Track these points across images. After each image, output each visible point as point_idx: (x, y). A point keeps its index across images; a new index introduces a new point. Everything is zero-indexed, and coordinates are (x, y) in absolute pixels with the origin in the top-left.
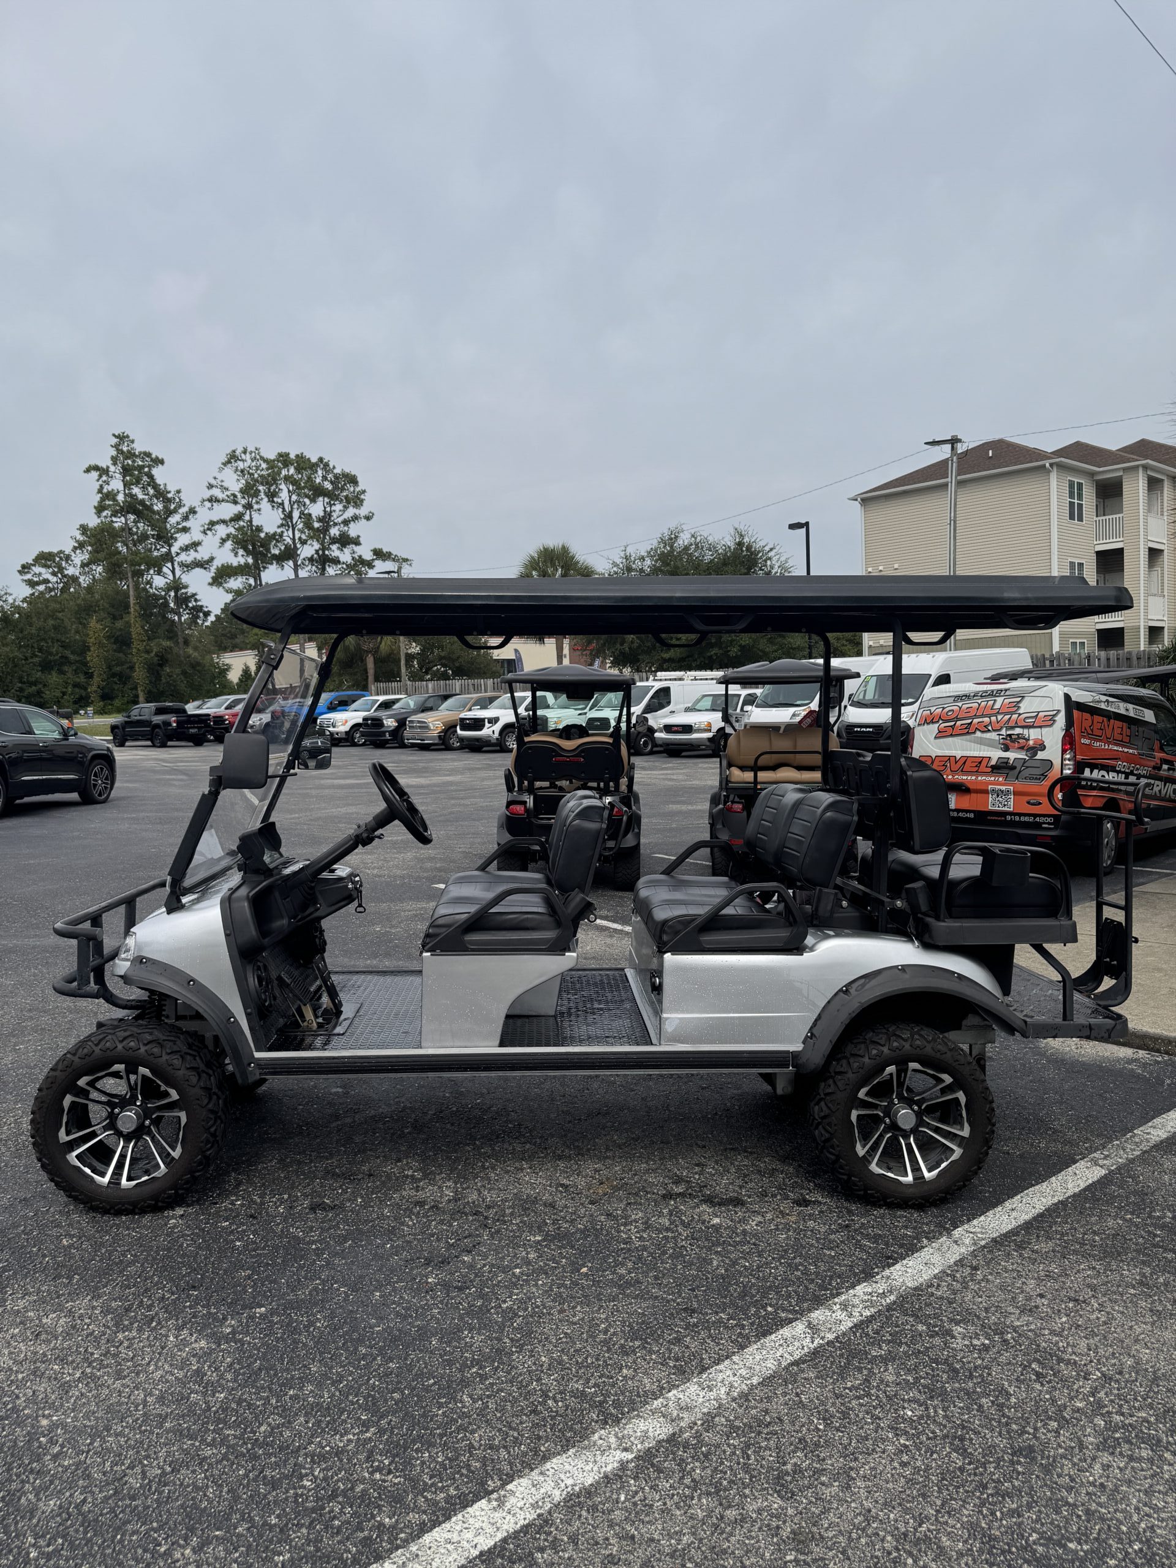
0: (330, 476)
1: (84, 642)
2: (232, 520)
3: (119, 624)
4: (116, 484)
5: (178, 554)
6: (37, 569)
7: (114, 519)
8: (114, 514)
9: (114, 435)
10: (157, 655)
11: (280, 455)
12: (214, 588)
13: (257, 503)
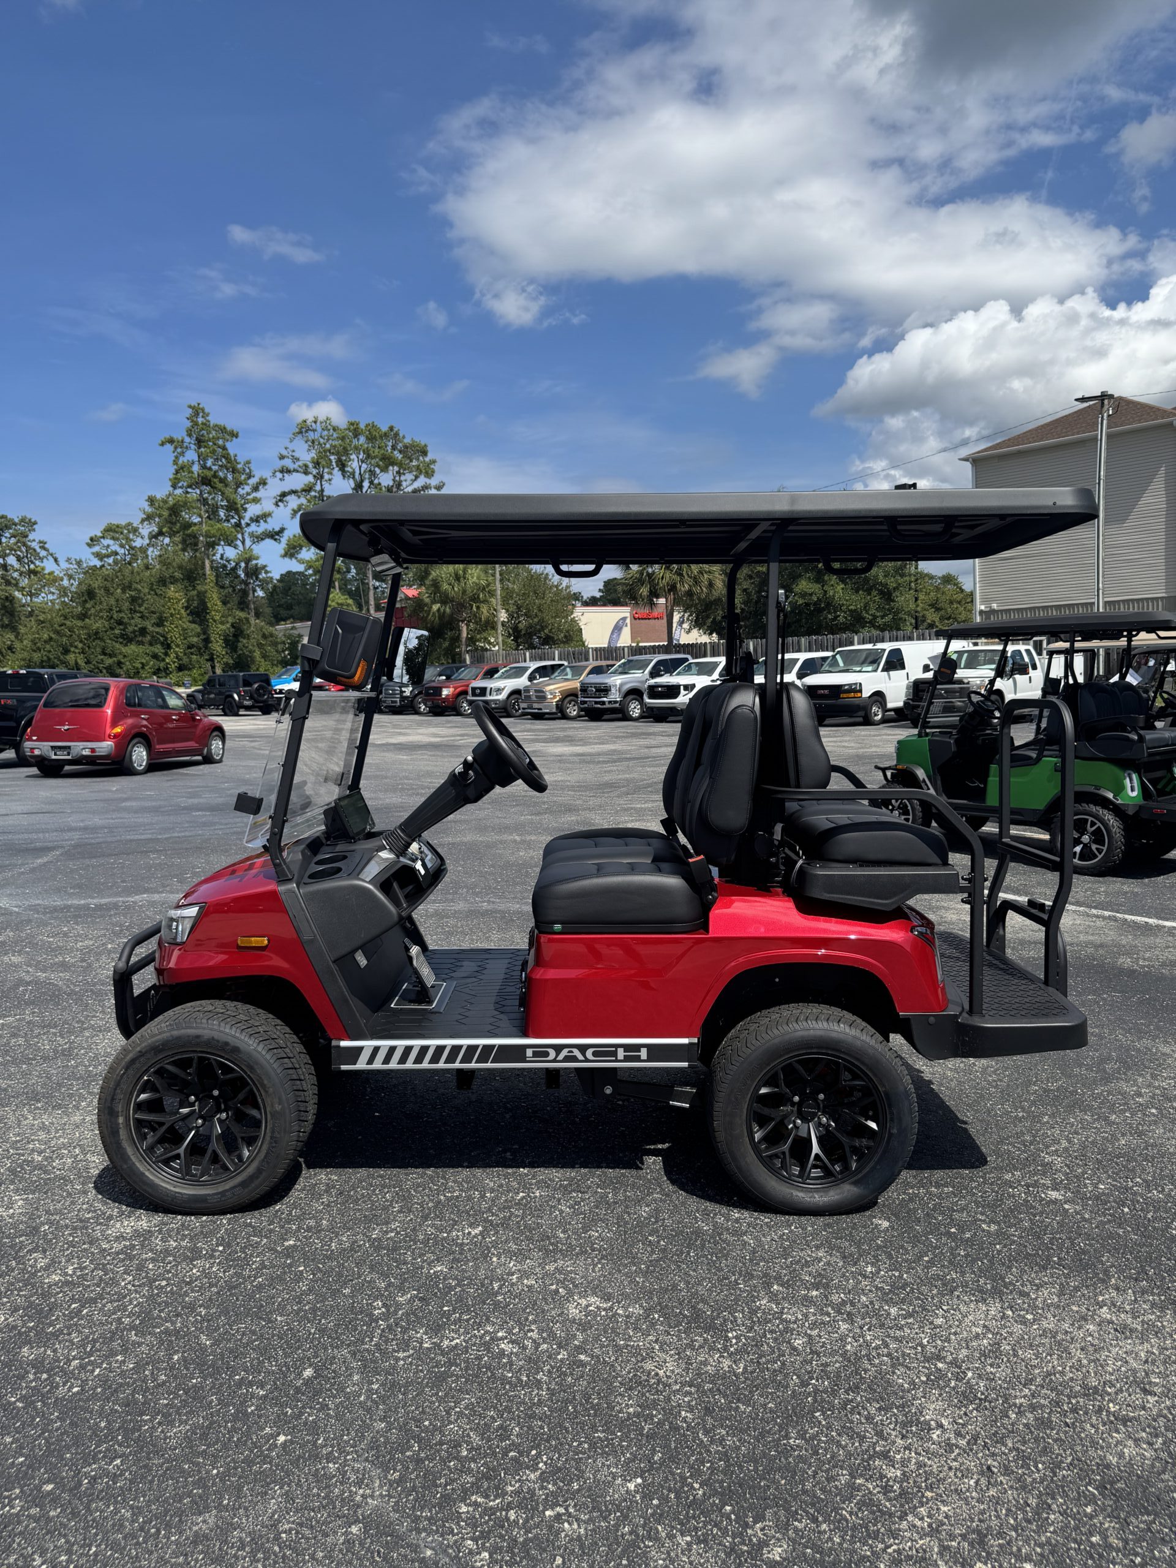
0: (400, 445)
1: (162, 613)
2: (304, 490)
4: (191, 455)
5: (248, 525)
6: (105, 542)
7: (189, 491)
8: (190, 486)
9: (190, 407)
11: (352, 424)
12: (287, 560)
13: (329, 473)
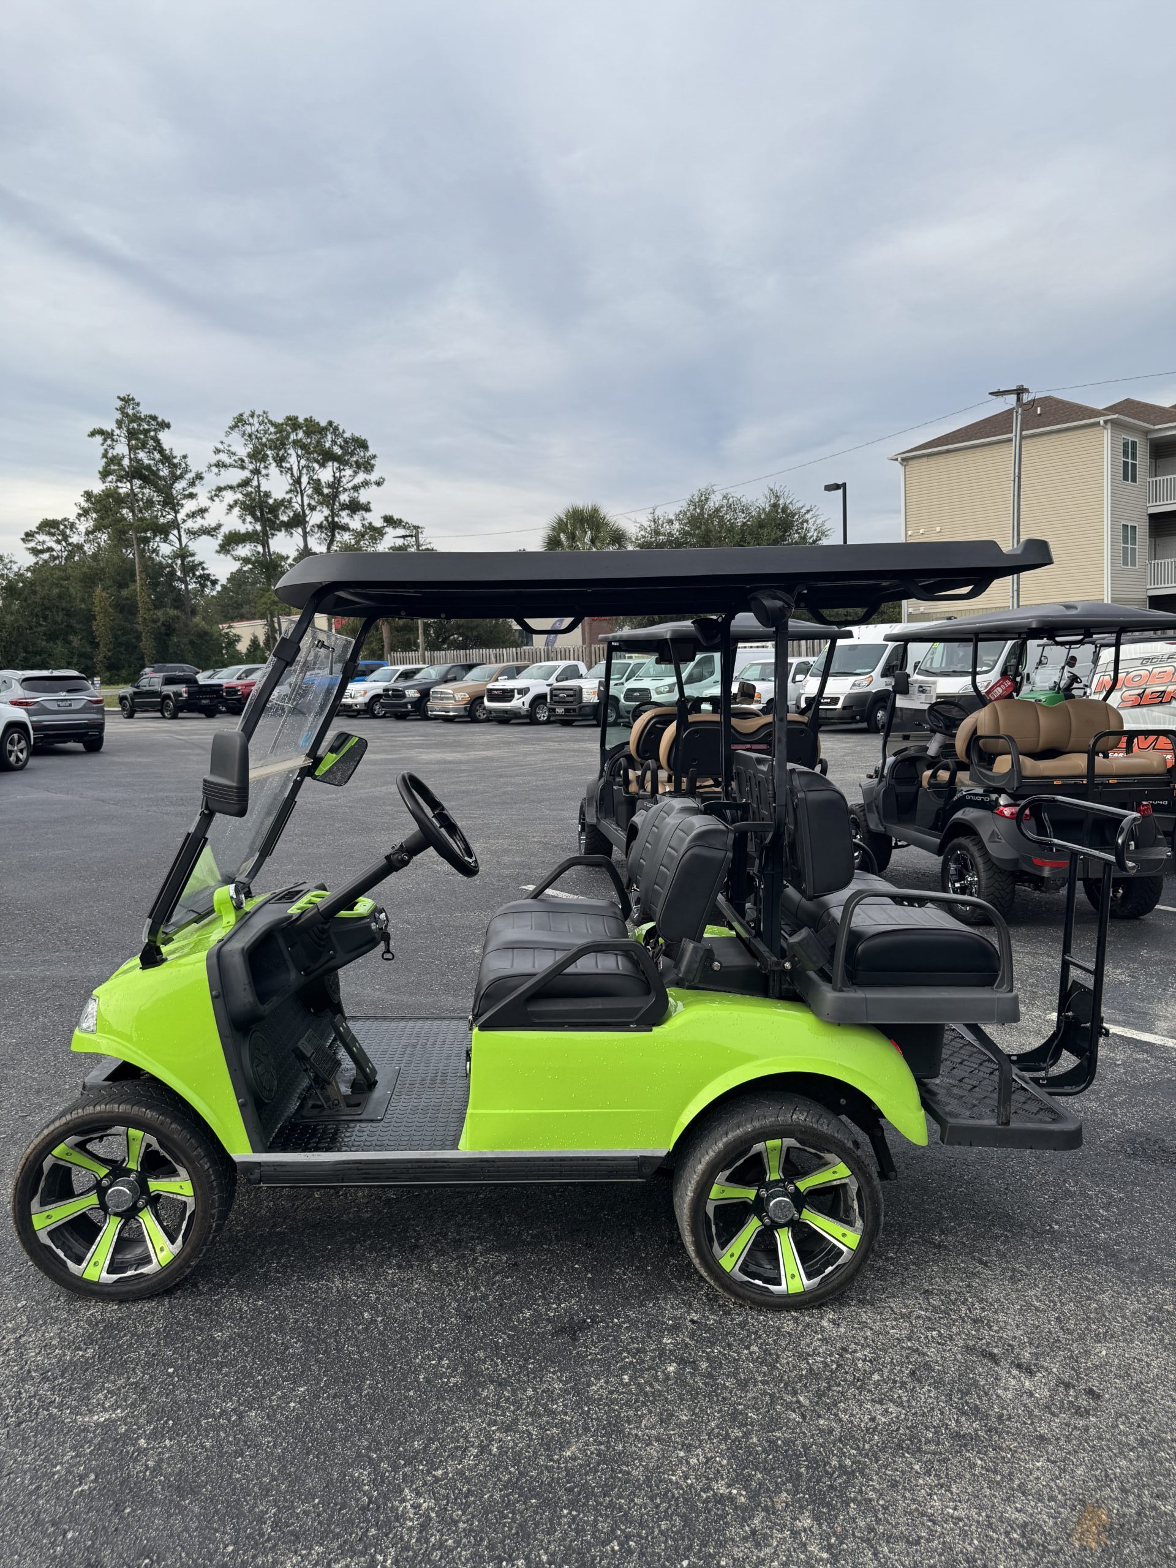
0: (340, 441)
1: (90, 610)
2: (239, 485)
3: (125, 593)
4: (121, 448)
5: (184, 521)
7: (119, 484)
9: (119, 398)
10: (164, 625)
11: (289, 418)
13: (266, 467)
